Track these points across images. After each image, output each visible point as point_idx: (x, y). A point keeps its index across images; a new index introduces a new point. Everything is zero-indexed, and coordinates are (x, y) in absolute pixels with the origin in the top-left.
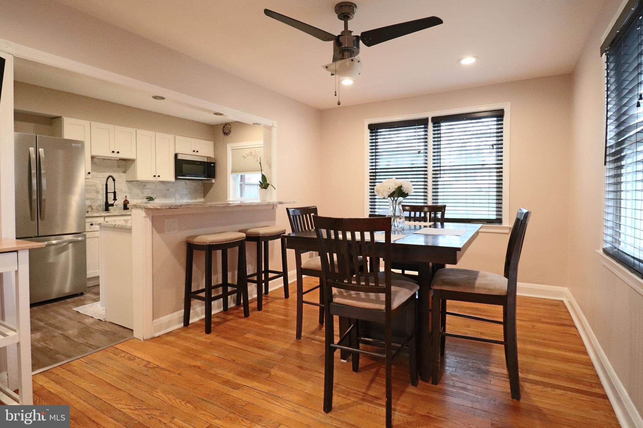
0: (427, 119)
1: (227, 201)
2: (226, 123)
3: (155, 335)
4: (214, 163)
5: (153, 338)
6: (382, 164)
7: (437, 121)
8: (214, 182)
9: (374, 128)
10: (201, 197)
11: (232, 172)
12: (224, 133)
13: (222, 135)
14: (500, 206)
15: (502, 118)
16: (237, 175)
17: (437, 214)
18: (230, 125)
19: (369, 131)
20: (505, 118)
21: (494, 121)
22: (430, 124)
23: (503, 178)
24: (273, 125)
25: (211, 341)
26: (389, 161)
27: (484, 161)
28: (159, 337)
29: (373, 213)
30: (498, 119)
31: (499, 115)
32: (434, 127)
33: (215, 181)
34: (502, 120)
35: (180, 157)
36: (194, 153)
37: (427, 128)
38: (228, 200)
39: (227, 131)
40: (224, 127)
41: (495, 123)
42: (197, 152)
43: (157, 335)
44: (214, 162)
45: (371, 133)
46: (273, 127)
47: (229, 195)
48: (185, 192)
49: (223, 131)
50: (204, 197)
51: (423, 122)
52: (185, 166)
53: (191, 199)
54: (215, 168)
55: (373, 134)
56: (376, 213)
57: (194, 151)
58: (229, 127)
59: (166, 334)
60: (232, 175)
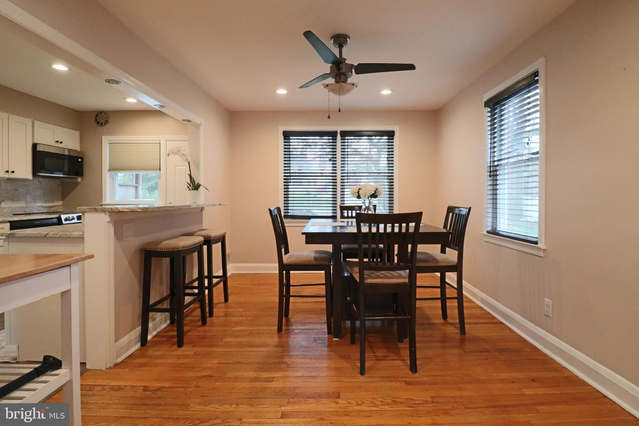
0: (336, 132)
1: (101, 205)
2: (100, 111)
3: (117, 361)
4: (82, 158)
5: (116, 365)
6: (295, 167)
7: (344, 134)
8: (80, 181)
9: (287, 135)
10: (58, 200)
11: (109, 169)
12: (98, 123)
13: (95, 125)
14: (391, 205)
15: (392, 138)
16: (116, 174)
17: (344, 213)
18: (106, 114)
19: (283, 137)
20: (395, 138)
21: (386, 139)
22: (339, 137)
23: (394, 184)
24: (201, 123)
25: (193, 352)
26: (301, 167)
27: (379, 170)
28: (122, 362)
29: (286, 214)
30: (389, 138)
31: (391, 134)
32: (342, 139)
33: (82, 181)
34: (393, 139)
35: (39, 148)
36: (57, 145)
37: (336, 139)
38: (103, 203)
39: (103, 121)
40: (97, 115)
41: (387, 141)
42: (61, 142)
43: (119, 360)
44: (82, 156)
45: (285, 139)
46: (201, 126)
47: (105, 197)
48: (38, 192)
49: (96, 120)
50: (63, 199)
51: (333, 134)
52: (47, 160)
53: (46, 202)
54: (83, 164)
55: (287, 141)
56: (289, 214)
57: (57, 142)
58: (106, 116)
59: (129, 357)
60: (109, 173)
